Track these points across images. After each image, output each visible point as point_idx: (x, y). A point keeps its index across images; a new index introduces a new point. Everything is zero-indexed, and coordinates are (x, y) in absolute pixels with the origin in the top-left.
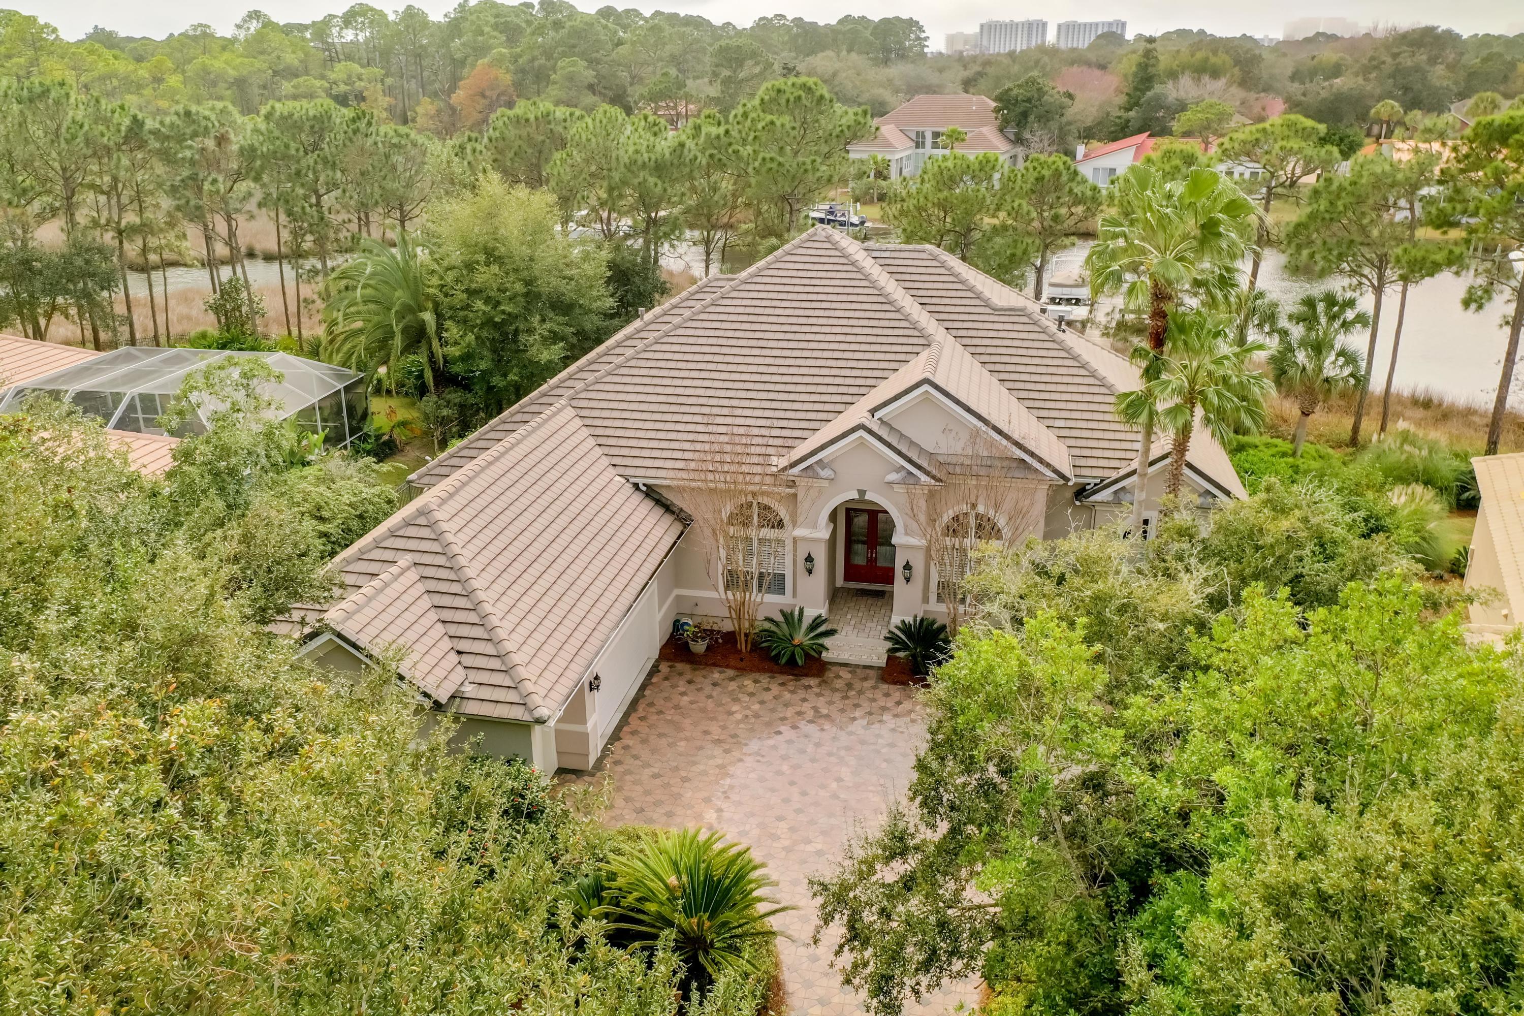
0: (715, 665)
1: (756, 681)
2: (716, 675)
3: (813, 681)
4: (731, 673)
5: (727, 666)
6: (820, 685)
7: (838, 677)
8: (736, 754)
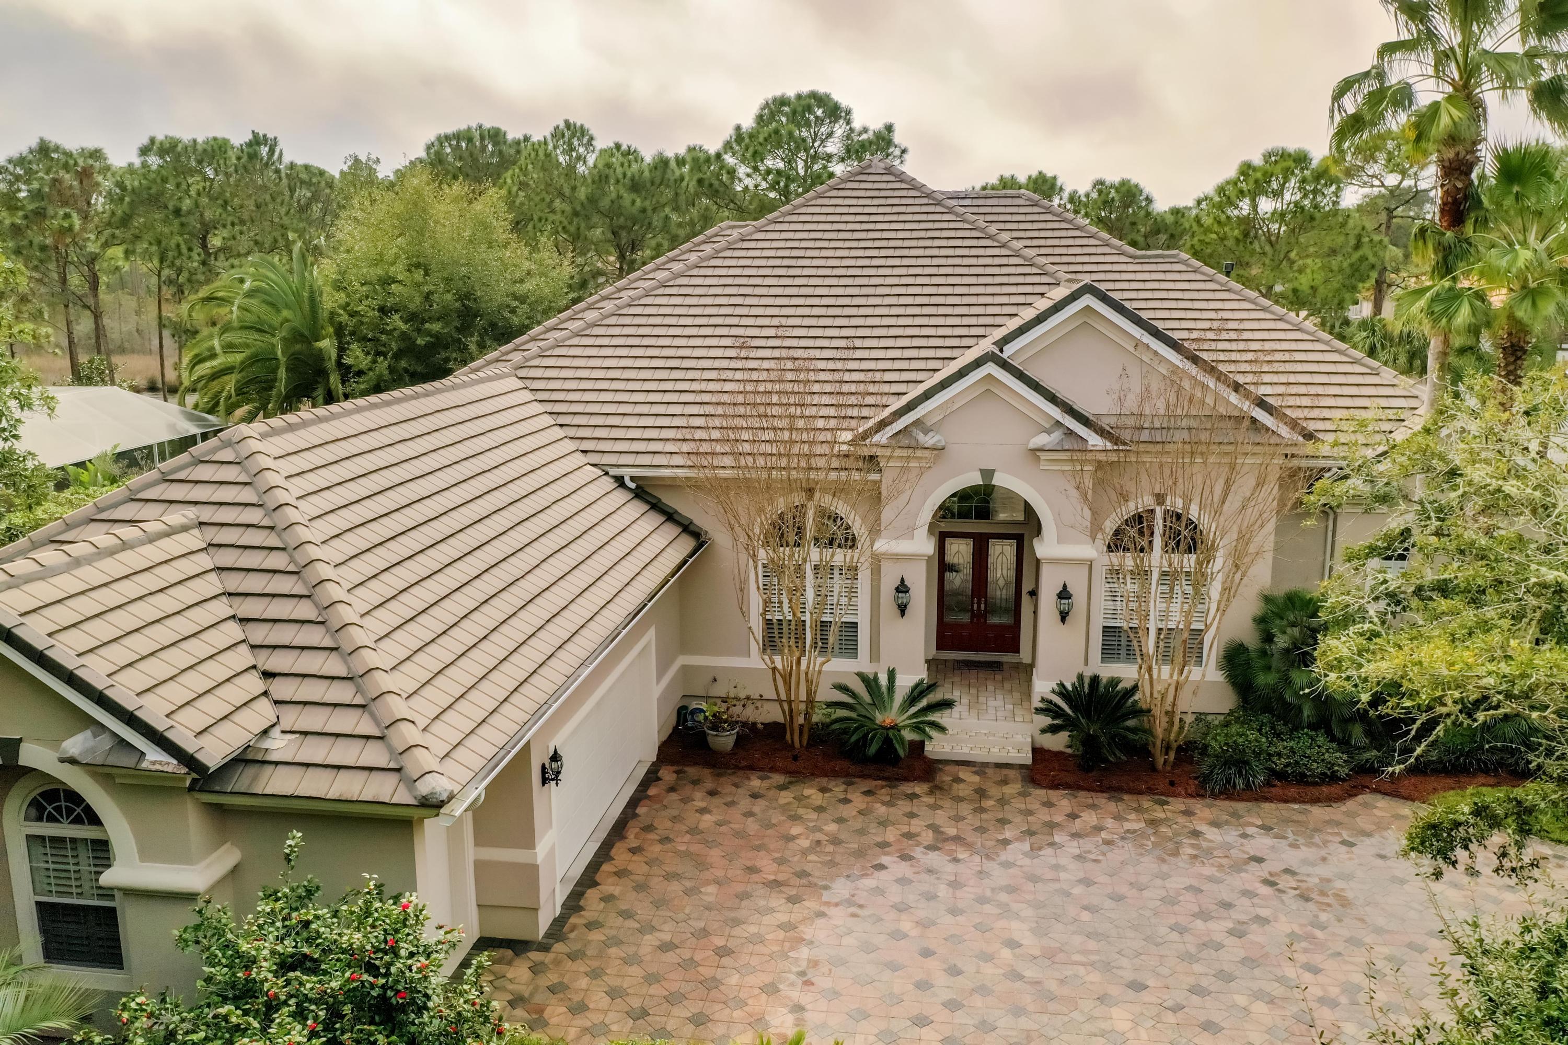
0: (752, 768)
1: (823, 790)
2: (755, 783)
3: (919, 788)
4: (779, 779)
5: (773, 769)
6: (931, 792)
7: (957, 780)
8: (810, 904)
